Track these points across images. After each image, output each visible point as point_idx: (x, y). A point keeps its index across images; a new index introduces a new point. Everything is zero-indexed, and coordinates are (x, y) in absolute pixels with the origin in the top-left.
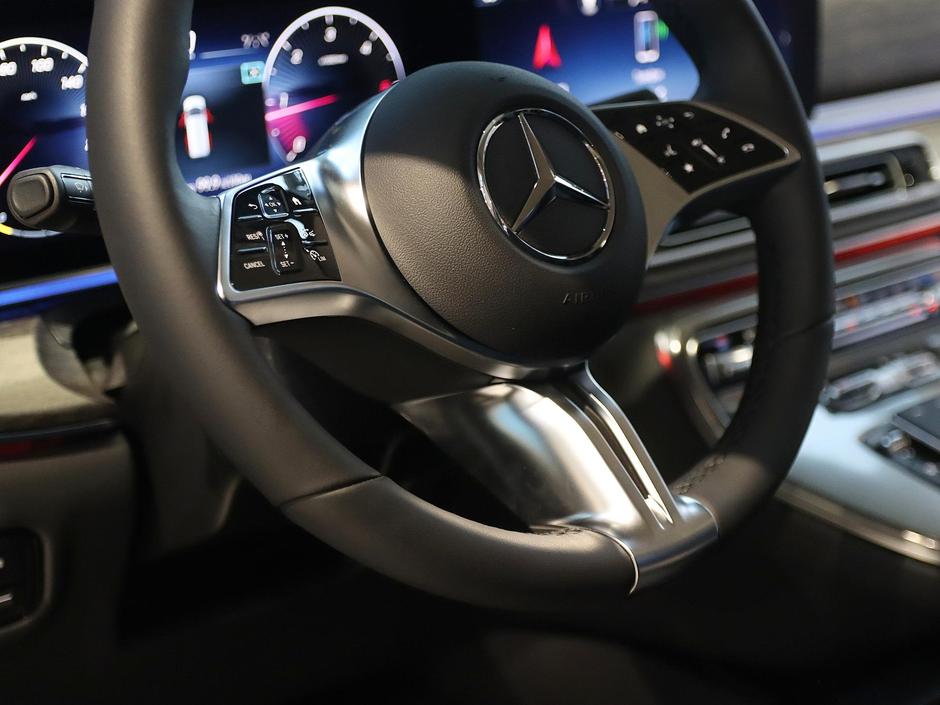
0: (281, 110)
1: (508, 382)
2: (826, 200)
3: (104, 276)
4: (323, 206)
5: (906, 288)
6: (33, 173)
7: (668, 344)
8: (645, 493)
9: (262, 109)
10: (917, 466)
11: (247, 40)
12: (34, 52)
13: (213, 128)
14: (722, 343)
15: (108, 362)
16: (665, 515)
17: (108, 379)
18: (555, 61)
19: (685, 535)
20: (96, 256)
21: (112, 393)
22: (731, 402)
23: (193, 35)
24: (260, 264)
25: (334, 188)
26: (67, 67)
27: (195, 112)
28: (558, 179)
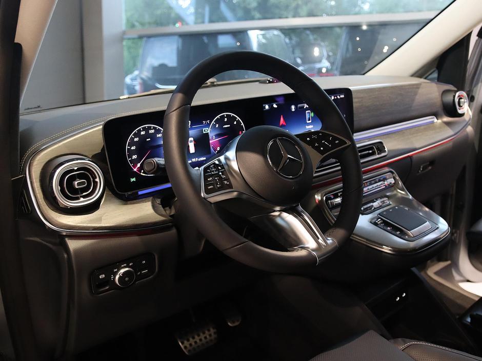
0: (213, 140)
1: (279, 211)
2: (359, 157)
3: (168, 185)
4: (226, 167)
5: (380, 181)
6: (149, 160)
7: (318, 197)
8: (318, 238)
9: (208, 140)
10: (385, 228)
11: (204, 122)
12: (150, 128)
13: (195, 145)
14: (332, 197)
15: (170, 208)
16: (324, 244)
17: (170, 213)
18: (284, 124)
19: (329, 248)
20: (166, 181)
21: (171, 216)
22: (336, 212)
23: (190, 122)
24: (212, 187)
25: (228, 162)
26: (158, 131)
27: (191, 142)
28: (289, 156)
